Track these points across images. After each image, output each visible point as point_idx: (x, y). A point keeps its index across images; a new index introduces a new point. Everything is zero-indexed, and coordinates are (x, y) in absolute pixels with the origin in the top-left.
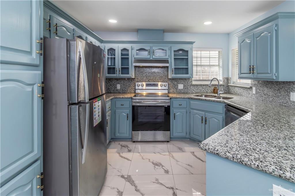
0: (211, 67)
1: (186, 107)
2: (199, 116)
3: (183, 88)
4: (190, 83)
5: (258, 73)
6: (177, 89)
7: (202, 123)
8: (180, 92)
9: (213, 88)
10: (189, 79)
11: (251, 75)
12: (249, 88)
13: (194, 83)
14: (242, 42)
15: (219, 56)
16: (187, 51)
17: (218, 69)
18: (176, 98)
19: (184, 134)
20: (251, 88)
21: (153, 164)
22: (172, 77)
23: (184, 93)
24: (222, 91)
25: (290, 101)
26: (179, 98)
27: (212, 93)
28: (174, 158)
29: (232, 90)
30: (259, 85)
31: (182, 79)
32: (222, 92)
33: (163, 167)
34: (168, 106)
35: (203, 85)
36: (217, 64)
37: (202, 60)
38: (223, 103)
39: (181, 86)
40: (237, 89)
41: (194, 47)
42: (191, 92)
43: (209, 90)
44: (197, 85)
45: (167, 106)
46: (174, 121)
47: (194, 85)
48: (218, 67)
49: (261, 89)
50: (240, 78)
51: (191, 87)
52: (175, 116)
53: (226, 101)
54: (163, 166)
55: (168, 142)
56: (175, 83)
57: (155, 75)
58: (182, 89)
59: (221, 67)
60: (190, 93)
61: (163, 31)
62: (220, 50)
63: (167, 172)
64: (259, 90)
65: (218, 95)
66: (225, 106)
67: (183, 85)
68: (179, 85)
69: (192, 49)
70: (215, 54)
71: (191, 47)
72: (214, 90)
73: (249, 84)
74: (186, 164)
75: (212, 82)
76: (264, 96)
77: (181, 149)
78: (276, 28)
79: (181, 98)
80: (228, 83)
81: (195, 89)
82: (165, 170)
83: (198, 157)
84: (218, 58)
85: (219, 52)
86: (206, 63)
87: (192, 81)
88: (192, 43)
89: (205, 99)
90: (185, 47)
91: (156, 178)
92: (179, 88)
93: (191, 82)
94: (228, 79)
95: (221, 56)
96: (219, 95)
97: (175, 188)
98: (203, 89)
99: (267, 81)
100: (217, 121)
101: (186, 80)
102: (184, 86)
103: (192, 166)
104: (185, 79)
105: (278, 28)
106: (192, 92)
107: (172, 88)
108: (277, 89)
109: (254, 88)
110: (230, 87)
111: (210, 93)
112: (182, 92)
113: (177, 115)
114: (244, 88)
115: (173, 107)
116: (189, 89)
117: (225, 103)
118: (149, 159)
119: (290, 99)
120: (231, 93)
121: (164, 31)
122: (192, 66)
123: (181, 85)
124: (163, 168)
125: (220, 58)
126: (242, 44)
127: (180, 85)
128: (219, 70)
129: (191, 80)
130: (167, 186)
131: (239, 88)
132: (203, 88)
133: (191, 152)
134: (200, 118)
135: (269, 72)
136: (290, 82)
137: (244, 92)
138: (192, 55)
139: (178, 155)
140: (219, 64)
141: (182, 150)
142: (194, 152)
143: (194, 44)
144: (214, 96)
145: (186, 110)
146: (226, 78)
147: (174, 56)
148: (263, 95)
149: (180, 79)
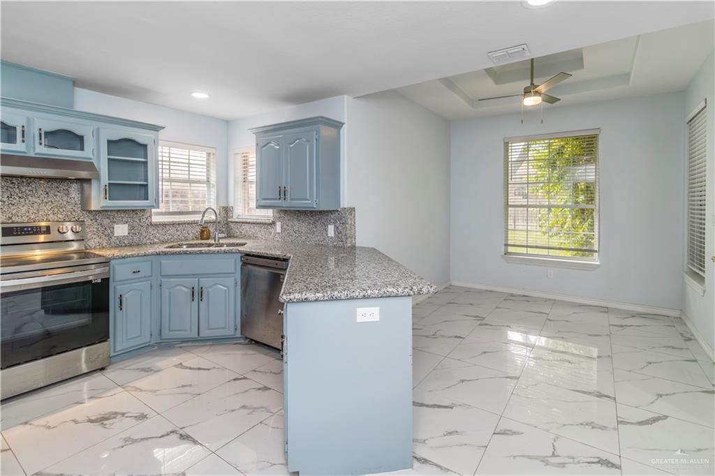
0: (192, 185)
1: (150, 274)
2: (184, 289)
3: (129, 233)
4: (147, 221)
5: (291, 199)
6: (110, 236)
7: (193, 300)
8: (120, 244)
9: (198, 229)
10: (144, 210)
11: (280, 201)
12: (270, 224)
13: (155, 219)
14: (265, 146)
15: (208, 163)
16: (145, 146)
17: (205, 189)
18: (123, 257)
19: (146, 339)
20: (274, 223)
21: (91, 422)
22: (102, 207)
23: (131, 245)
24: (223, 232)
25: (328, 237)
26: (132, 256)
27: (197, 239)
28: (141, 390)
29: (236, 229)
30: (286, 218)
31: (125, 211)
32: (223, 235)
33: (126, 415)
34: (102, 279)
35: (179, 224)
36: (205, 178)
37: (172, 167)
38: (236, 253)
39: (121, 230)
40: (246, 227)
41: (160, 137)
42: (148, 241)
43: (191, 235)
44: (164, 225)
45: (99, 281)
46: (119, 313)
47: (157, 225)
48: (205, 185)
49: (290, 223)
50: (259, 207)
51: (150, 230)
52: (121, 301)
53: (241, 248)
54: (123, 414)
55: (102, 369)
56: (106, 222)
57: (37, 200)
58: (124, 236)
59: (213, 186)
60: (145, 244)
61: (71, 83)
62: (212, 151)
63: (142, 417)
64: (287, 225)
65: (215, 241)
66: (241, 257)
67: (127, 225)
68: (116, 226)
69: (155, 142)
70: (199, 156)
71: (153, 136)
72: (202, 232)
73: (268, 217)
74: (178, 387)
75: (206, 215)
76: (294, 234)
77: (148, 368)
78: (317, 137)
79: (138, 256)
80: (227, 217)
81: (159, 233)
82: (136, 417)
83: (195, 367)
84: (205, 167)
85: (209, 154)
86: (180, 176)
87: (150, 216)
88: (155, 128)
89: (199, 251)
90: (141, 136)
91: (121, 438)
92: (115, 235)
93: (149, 219)
94: (227, 210)
95: (212, 164)
96: (218, 241)
97: (178, 429)
98: (179, 233)
99: (299, 211)
100: (225, 288)
101: (137, 214)
102: (132, 228)
103: (191, 385)
104: (133, 211)
105: (319, 137)
106: (152, 242)
107: (95, 236)
108: (312, 222)
109: (278, 224)
110: (232, 225)
111: (193, 239)
112: (126, 242)
113: (126, 298)
114: (260, 223)
115: (114, 281)
116: (144, 234)
117: (240, 252)
118: (74, 421)
119: (327, 234)
120: (234, 237)
121: (77, 83)
122: (157, 180)
123: (121, 226)
124: (127, 417)
125: (212, 167)
126: (264, 149)
127: (119, 225)
128: (209, 190)
129: (149, 214)
130: (159, 436)
131: (250, 225)
132: (177, 231)
133: (175, 366)
134: (189, 291)
135: (308, 197)
136: (328, 211)
137: (261, 232)
138: (157, 156)
139: (146, 382)
140: (208, 178)
141: (151, 370)
142: (181, 364)
143: (161, 131)
144: (206, 244)
145: (149, 282)
146: (223, 208)
147: (109, 155)
148: (292, 232)
149: (119, 211)
